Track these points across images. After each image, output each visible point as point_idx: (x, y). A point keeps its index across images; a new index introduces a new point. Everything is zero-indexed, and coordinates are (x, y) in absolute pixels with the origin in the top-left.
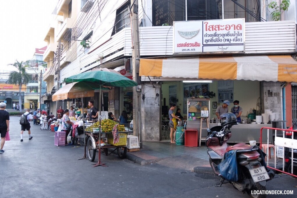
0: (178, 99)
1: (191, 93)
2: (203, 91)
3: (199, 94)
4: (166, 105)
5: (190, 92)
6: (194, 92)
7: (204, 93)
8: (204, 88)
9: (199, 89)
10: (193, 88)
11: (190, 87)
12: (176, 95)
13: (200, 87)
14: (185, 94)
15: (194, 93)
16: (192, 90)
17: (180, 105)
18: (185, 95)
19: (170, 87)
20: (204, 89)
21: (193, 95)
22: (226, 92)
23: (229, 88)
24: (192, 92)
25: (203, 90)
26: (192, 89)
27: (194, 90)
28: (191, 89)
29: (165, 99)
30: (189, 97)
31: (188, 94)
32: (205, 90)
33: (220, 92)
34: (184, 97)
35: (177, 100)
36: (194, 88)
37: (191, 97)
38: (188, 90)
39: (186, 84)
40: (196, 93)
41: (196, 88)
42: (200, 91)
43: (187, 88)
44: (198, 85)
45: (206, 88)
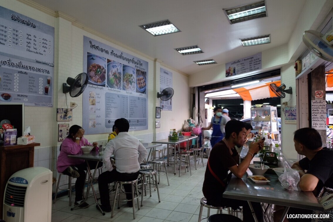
1: (112, 77)
5: (110, 73)
6: (120, 78)
7: (140, 88)
8: (141, 78)
9: (131, 75)
10: (119, 68)
13: (134, 73)
16: (114, 70)
21: (117, 85)
26: (116, 69)
27: (120, 73)
28: (114, 67)
30: (104, 86)
31: (103, 78)
37: (110, 87)
38: (104, 67)
39: (97, 48)
40: (123, 81)
41: (124, 70)
42: (132, 79)
43: (100, 59)
44: (128, 66)
45: (143, 79)
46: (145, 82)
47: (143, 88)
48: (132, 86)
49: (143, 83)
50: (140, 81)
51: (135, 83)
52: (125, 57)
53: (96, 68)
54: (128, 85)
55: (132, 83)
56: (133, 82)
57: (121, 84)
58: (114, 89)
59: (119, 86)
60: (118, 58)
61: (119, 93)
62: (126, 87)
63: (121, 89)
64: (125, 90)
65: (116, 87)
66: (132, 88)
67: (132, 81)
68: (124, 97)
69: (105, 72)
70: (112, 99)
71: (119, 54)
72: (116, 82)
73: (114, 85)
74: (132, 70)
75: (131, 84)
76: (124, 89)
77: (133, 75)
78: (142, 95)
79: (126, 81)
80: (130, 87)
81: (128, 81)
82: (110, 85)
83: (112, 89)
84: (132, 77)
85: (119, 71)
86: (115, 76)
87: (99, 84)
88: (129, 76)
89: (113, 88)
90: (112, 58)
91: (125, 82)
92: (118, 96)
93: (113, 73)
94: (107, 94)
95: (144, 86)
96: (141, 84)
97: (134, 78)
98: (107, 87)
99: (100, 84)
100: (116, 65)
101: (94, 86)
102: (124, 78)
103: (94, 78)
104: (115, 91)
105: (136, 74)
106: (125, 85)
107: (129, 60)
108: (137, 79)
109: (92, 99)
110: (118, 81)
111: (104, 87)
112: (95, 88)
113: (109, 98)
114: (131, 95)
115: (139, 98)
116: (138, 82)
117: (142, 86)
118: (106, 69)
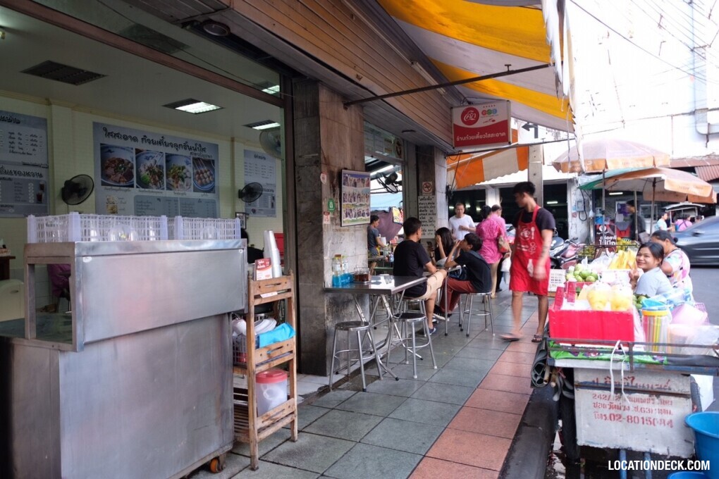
1: (144, 173)
2: (200, 178)
3: (180, 182)
5: (142, 168)
6: (162, 174)
7: (202, 185)
8: (202, 169)
9: (183, 168)
10: (157, 159)
11: (137, 150)
13: (187, 163)
14: (111, 170)
15: (161, 178)
16: (148, 163)
20: (201, 173)
21: (155, 184)
24: (150, 170)
25: (198, 173)
27: (160, 167)
30: (131, 186)
31: (129, 176)
32: (205, 175)
37: (143, 187)
38: (130, 160)
39: (117, 135)
40: (167, 178)
41: (167, 161)
42: (185, 174)
43: (122, 150)
44: (176, 155)
45: (209, 170)
46: (211, 175)
47: (207, 184)
48: (185, 183)
49: (209, 177)
50: (201, 175)
51: (190, 178)
52: (168, 141)
53: (116, 164)
54: (177, 183)
55: (186, 179)
56: (187, 177)
57: (163, 182)
58: (151, 190)
59: (159, 184)
60: (156, 146)
61: (159, 195)
62: (173, 186)
63: (163, 189)
64: (171, 190)
65: (154, 186)
66: (185, 185)
67: (185, 176)
68: (168, 200)
69: (132, 168)
70: (147, 204)
71: (157, 139)
72: (154, 179)
73: (150, 184)
74: (185, 159)
75: (183, 181)
76: (169, 188)
77: (187, 167)
78: (207, 195)
79: (174, 177)
80: (181, 185)
81: (176, 177)
82: (143, 184)
83: (147, 190)
84: (184, 171)
85: (158, 164)
86: (151, 172)
87: (122, 184)
88: (179, 169)
89: (147, 188)
90: (144, 146)
91: (171, 179)
92: (159, 199)
93: (147, 168)
94: (136, 197)
95: (211, 182)
96: (203, 180)
97: (188, 171)
98: (137, 187)
99: (125, 184)
100: (153, 155)
101: (114, 188)
102: (169, 172)
103: (112, 177)
104: (152, 192)
105: (192, 165)
106: (172, 183)
107: (177, 146)
108: (195, 171)
109: (110, 206)
110: (157, 179)
111: (131, 189)
112: (117, 190)
113: (141, 202)
114: (184, 196)
115: (200, 201)
116: (197, 176)
117: (206, 182)
118: (134, 163)
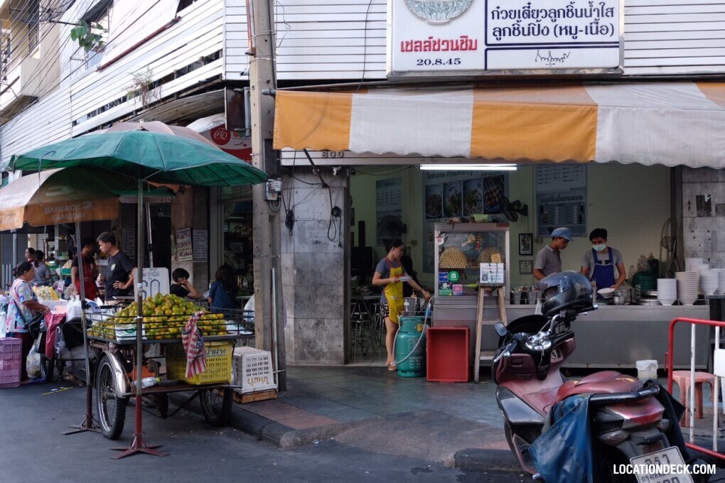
0: (405, 225)
1: (448, 203)
2: (489, 199)
3: (473, 207)
4: (367, 245)
5: (447, 200)
6: (460, 201)
7: (492, 206)
8: (492, 189)
9: (476, 191)
10: (457, 188)
11: (445, 185)
12: (400, 211)
13: (479, 186)
14: (430, 206)
15: (460, 206)
16: (451, 194)
17: (414, 243)
18: (428, 211)
19: (379, 184)
20: (491, 193)
21: (456, 212)
22: (562, 202)
23: (571, 189)
24: (452, 200)
25: (488, 194)
26: (453, 191)
27: (459, 195)
28: (450, 190)
29: (362, 224)
30: (441, 217)
31: (439, 208)
32: (494, 195)
33: (542, 201)
34: (427, 218)
35: (404, 229)
36: (460, 189)
37: (447, 217)
38: (440, 194)
40: (464, 204)
41: (464, 188)
42: (477, 197)
43: (436, 187)
44: (471, 180)
45: (498, 188)
46: (500, 192)
47: (496, 204)
48: (477, 207)
49: (498, 196)
50: (491, 195)
51: (481, 200)
53: (433, 200)
54: (471, 208)
55: (477, 203)
56: (478, 200)
57: (461, 209)
62: (468, 212)
63: (461, 216)
65: (455, 214)
66: (477, 210)
69: (441, 201)
72: (455, 208)
73: (452, 213)
74: (477, 182)
75: (475, 205)
76: (465, 215)
77: (479, 190)
79: (468, 203)
80: (474, 209)
81: (471, 202)
82: (448, 214)
84: (476, 194)
85: (458, 192)
87: (436, 216)
88: (473, 193)
90: (448, 179)
91: (466, 205)
93: (450, 198)
95: (500, 201)
96: (493, 200)
97: (479, 194)
98: (444, 217)
100: (454, 185)
101: (432, 220)
102: (465, 199)
103: (431, 211)
105: (483, 186)
106: (467, 209)
108: (485, 192)
109: (429, 235)
110: (457, 207)
111: (440, 219)
112: (433, 222)
116: (487, 197)
117: (495, 201)
118: (442, 196)
